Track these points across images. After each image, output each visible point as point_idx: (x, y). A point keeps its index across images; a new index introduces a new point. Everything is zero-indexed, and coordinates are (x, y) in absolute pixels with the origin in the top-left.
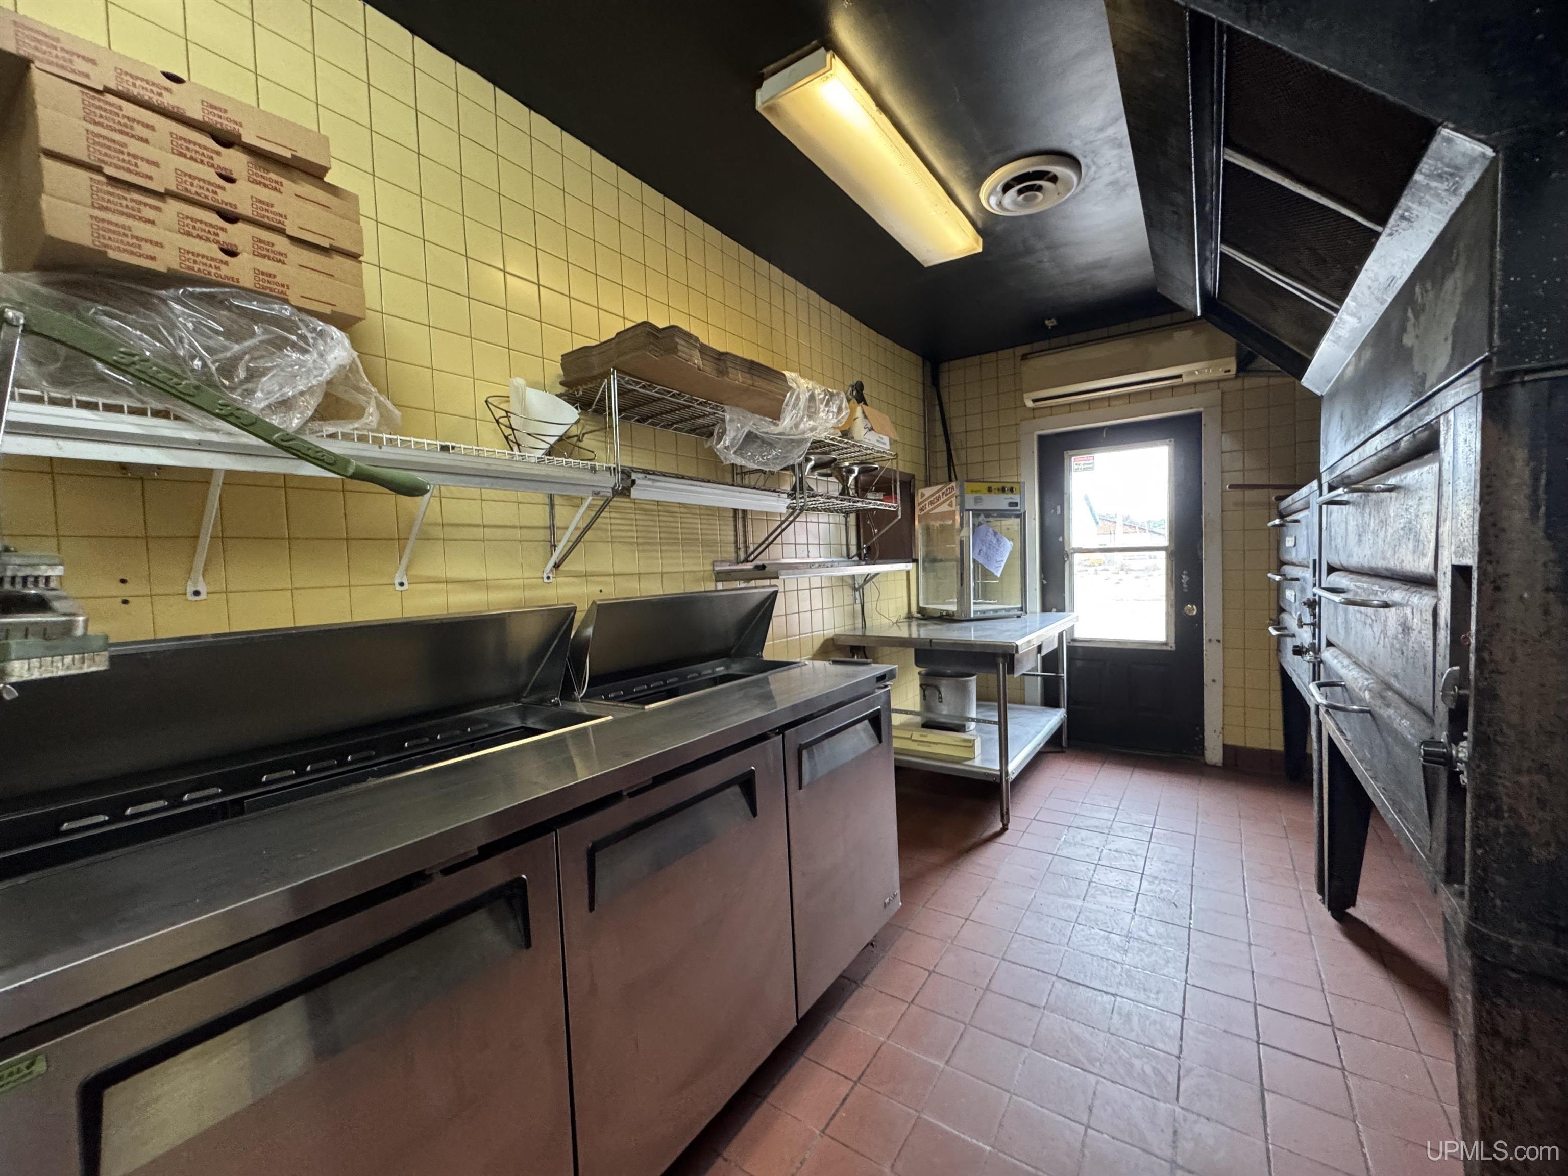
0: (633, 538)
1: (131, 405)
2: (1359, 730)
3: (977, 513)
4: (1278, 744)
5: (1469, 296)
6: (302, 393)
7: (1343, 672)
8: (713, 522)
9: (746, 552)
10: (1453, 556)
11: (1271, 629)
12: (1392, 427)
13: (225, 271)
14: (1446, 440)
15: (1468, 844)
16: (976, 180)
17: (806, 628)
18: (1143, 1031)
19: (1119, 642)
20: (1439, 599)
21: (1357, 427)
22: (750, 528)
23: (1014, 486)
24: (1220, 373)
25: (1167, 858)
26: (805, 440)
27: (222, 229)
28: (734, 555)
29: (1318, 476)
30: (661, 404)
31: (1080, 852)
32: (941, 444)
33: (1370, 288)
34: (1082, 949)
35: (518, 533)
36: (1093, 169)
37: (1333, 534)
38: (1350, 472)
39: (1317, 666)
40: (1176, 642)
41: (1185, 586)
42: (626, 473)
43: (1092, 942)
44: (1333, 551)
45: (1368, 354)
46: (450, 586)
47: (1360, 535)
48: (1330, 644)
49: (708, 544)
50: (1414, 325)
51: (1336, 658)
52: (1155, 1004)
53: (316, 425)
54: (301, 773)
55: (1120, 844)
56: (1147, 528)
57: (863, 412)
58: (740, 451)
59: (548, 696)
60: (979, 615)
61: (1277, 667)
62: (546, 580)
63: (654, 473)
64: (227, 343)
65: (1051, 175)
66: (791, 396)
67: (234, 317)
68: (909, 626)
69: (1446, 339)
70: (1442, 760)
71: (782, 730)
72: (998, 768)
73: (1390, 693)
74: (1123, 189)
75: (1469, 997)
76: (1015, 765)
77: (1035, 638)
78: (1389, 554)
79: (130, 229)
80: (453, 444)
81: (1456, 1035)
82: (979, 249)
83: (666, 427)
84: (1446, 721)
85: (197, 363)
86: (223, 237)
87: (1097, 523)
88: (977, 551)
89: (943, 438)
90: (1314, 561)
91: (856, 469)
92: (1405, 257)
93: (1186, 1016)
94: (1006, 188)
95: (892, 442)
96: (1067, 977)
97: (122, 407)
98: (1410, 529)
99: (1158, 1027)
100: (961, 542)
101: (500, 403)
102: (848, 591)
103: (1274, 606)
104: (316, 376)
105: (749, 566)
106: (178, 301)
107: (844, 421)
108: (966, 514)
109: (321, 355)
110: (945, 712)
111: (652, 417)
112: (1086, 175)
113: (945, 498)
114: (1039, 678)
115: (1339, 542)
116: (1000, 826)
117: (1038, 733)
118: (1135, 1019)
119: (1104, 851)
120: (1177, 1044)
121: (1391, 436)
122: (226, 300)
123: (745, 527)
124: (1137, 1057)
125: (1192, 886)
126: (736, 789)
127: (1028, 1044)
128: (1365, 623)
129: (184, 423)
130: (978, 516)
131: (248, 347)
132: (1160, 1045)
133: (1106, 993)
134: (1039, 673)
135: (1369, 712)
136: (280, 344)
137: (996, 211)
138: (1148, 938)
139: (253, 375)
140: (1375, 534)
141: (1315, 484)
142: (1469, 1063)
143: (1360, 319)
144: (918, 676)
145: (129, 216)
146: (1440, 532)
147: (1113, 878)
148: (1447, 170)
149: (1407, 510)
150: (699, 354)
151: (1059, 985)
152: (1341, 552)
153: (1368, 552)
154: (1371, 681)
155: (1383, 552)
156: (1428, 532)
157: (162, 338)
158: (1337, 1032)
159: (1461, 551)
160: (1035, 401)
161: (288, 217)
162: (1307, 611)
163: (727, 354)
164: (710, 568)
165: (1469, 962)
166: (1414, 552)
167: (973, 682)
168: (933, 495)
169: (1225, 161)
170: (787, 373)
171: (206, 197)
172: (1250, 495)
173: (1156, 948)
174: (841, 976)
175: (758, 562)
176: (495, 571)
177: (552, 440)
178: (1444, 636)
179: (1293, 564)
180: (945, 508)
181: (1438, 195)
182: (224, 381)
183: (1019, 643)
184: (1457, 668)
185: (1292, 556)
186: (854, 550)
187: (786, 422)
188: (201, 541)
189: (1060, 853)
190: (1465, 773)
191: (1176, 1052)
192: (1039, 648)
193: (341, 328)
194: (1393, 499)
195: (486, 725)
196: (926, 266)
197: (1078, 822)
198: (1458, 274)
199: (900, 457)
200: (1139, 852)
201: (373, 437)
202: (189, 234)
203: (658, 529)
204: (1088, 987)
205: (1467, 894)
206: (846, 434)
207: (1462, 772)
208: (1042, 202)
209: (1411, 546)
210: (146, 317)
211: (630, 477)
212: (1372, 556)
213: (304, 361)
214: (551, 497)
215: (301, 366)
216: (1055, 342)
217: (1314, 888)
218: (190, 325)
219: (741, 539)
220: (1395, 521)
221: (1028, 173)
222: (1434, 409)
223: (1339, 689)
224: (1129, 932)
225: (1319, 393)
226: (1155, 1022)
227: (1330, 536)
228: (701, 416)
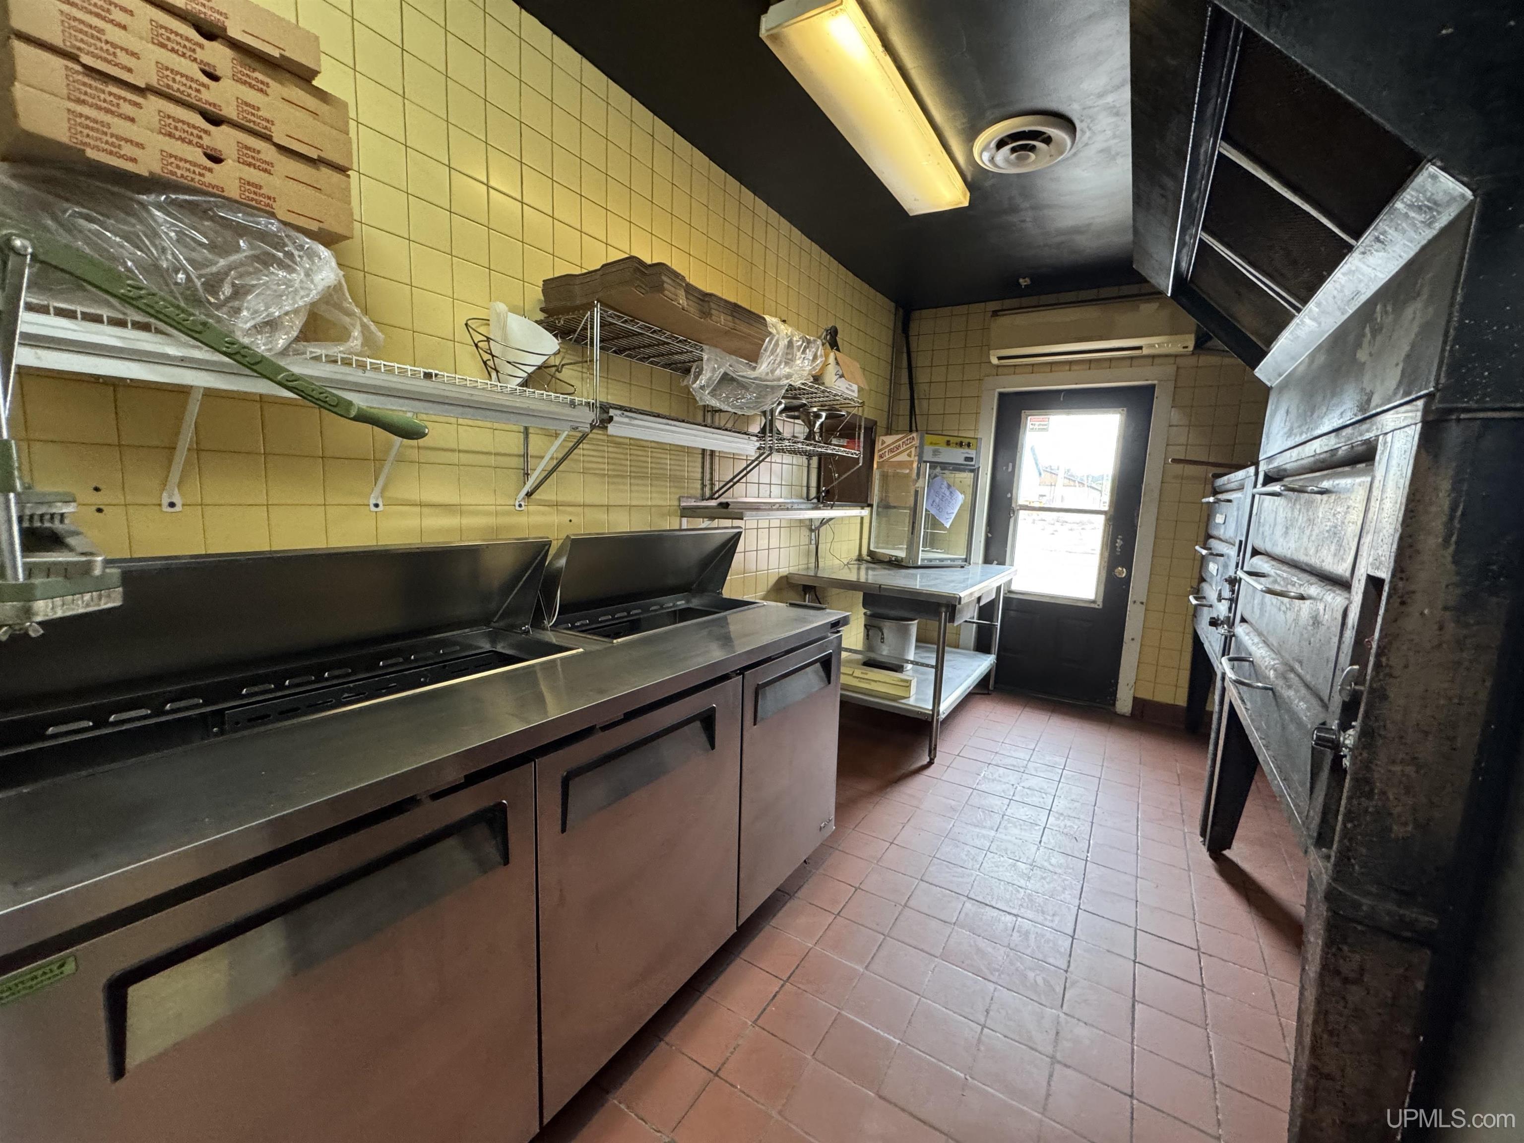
0: (604, 470)
1: (109, 314)
2: (1259, 703)
3: (933, 465)
4: (1181, 699)
5: (1426, 329)
6: (287, 314)
7: (1253, 649)
8: (681, 458)
9: (712, 489)
10: (1370, 567)
11: (1191, 598)
12: (1333, 434)
13: (209, 178)
14: (1380, 459)
15: (1340, 818)
16: (971, 133)
17: (763, 566)
18: (1038, 947)
19: (1052, 597)
20: (1351, 603)
21: (1300, 427)
22: (716, 467)
23: (971, 441)
24: (1178, 349)
25: (1073, 797)
26: (781, 387)
27: (206, 132)
28: (699, 491)
29: (1256, 464)
30: (640, 338)
31: (998, 788)
32: (905, 393)
33: (1334, 297)
34: (992, 874)
35: (492, 460)
36: (1088, 134)
37: (1262, 521)
38: (1288, 466)
39: (1228, 639)
40: (1104, 601)
41: (1118, 550)
42: (605, 408)
43: (1001, 869)
44: (1260, 536)
45: (1321, 359)
46: (425, 510)
47: (1287, 528)
48: (1243, 620)
49: (676, 479)
50: (1370, 342)
51: (1248, 634)
52: (1050, 924)
53: (301, 346)
54: (280, 687)
55: (1033, 782)
56: (1085, 483)
57: (836, 359)
58: (713, 393)
59: (519, 622)
60: (926, 563)
61: (1191, 631)
62: (517, 508)
63: (630, 410)
64: (210, 256)
65: (1045, 136)
66: (770, 342)
67: (218, 228)
68: (859, 569)
69: (1397, 365)
70: (1330, 744)
71: (742, 671)
72: (931, 708)
73: (1292, 675)
74: (1114, 158)
75: (1320, 942)
76: (945, 706)
77: (976, 590)
78: (1312, 551)
79: (109, 126)
80: (437, 372)
81: (1303, 969)
82: (966, 204)
83: (642, 360)
84: (1338, 711)
85: (181, 276)
86: (206, 141)
87: (1040, 474)
88: (930, 501)
89: (908, 386)
90: (1241, 542)
91: (824, 414)
92: (1373, 276)
93: (1076, 936)
94: (1001, 144)
95: (860, 390)
96: (977, 898)
97: (102, 316)
98: (1335, 534)
99: (1051, 944)
100: (917, 492)
101: (479, 327)
102: (805, 532)
103: (1197, 576)
104: (302, 297)
105: (713, 503)
106: (159, 207)
107: (818, 368)
108: (923, 465)
109: (307, 275)
110: (885, 653)
111: (630, 349)
112: (1081, 138)
113: (905, 447)
114: (975, 625)
115: (1267, 529)
116: (927, 759)
117: (969, 676)
118: (1032, 937)
119: (1019, 788)
120: (1067, 958)
121: (1331, 442)
122: (211, 209)
123: (712, 464)
124: (1031, 969)
125: (1092, 823)
126: (698, 724)
127: (938, 954)
128: (1280, 609)
129: (163, 336)
130: (935, 468)
131: (234, 261)
132: (1051, 960)
133: (1009, 913)
134: (975, 620)
135: (1271, 689)
136: (266, 261)
137: (989, 167)
138: (1051, 868)
139: (239, 293)
140: (1302, 530)
141: (1252, 470)
142: (1311, 995)
143: (1320, 324)
144: (863, 616)
145: (108, 111)
146: (1362, 542)
147: (1023, 812)
148: (1426, 203)
149: (1334, 515)
150: (683, 293)
151: (968, 905)
152: (1267, 539)
153: (1292, 545)
154: (1277, 662)
155: (1306, 549)
156: (1351, 539)
157: (142, 246)
158: (1201, 955)
159: (1377, 564)
160: (1000, 358)
161: (276, 122)
162: (1227, 586)
163: (711, 295)
164: (676, 503)
165: (1325, 913)
166: (1335, 555)
167: (914, 627)
168: (893, 443)
169: (1219, 152)
170: (767, 318)
171: (189, 95)
172: (1190, 470)
173: (1055, 877)
174: (778, 889)
175: (722, 500)
176: (469, 498)
177: (530, 370)
178: (1350, 635)
179: (1220, 539)
180: (903, 457)
181: (1414, 225)
182: (210, 298)
183: (962, 595)
184: (1356, 667)
185: (1220, 532)
186: (813, 492)
187: (763, 368)
188: (178, 453)
189: (979, 787)
190: (1348, 757)
191: (1065, 967)
192: (979, 599)
193: (327, 245)
194: (1324, 502)
195: (458, 648)
196: (911, 215)
197: (997, 760)
198: (1418, 305)
199: (866, 404)
200: (1049, 790)
201: (356, 360)
202: (170, 135)
203: (628, 463)
204: (994, 908)
205: (1333, 859)
206: (817, 379)
207: (1345, 756)
208: (1034, 163)
209: (1333, 548)
210: (126, 223)
211: (608, 413)
212: (1296, 550)
213: (290, 280)
214: (526, 429)
215: (288, 286)
216: (1025, 301)
217: (1198, 831)
218: (173, 234)
219: (707, 476)
220: (1321, 523)
221: (1024, 132)
222: (1375, 428)
223: (1247, 664)
224: (1034, 861)
225: (1269, 384)
226: (1048, 941)
227: (1259, 522)
228: (677, 353)
